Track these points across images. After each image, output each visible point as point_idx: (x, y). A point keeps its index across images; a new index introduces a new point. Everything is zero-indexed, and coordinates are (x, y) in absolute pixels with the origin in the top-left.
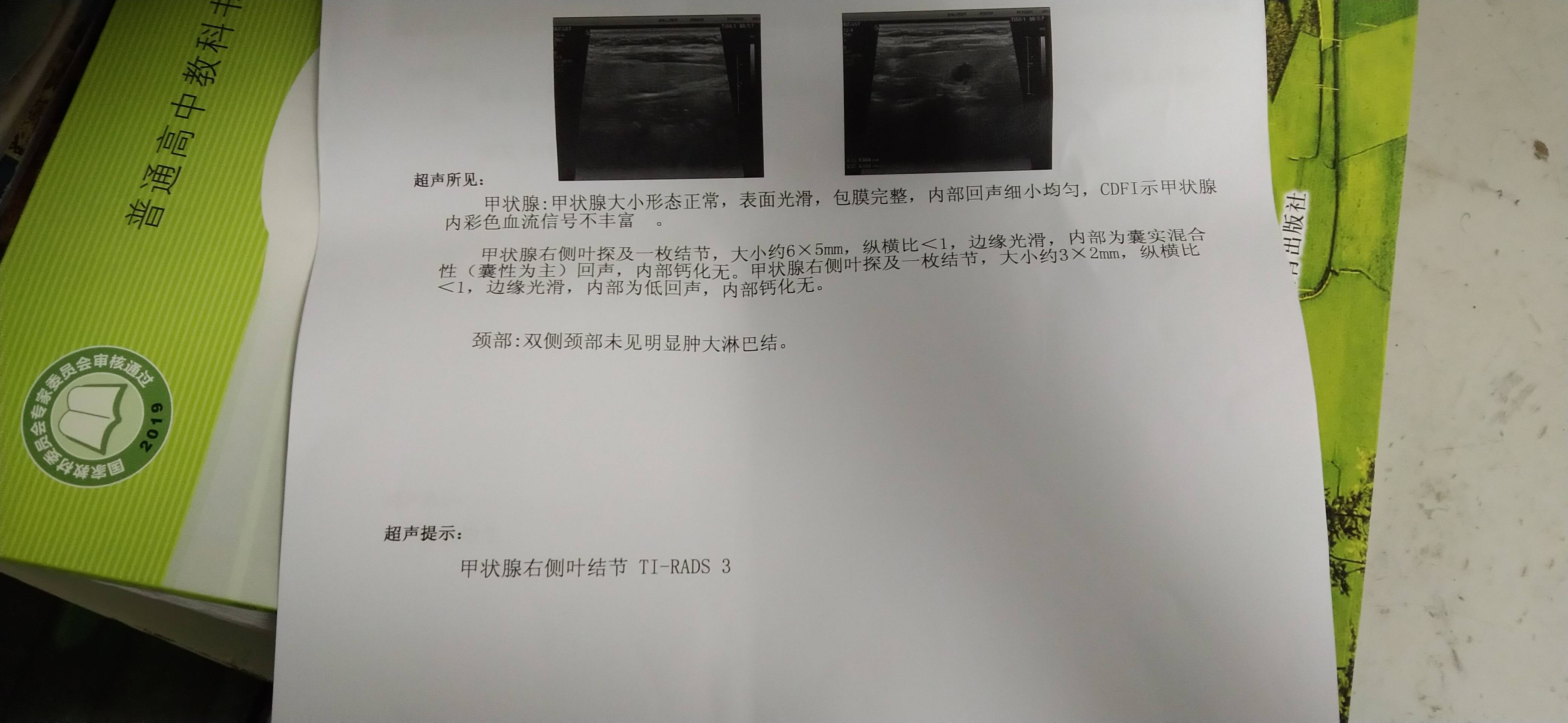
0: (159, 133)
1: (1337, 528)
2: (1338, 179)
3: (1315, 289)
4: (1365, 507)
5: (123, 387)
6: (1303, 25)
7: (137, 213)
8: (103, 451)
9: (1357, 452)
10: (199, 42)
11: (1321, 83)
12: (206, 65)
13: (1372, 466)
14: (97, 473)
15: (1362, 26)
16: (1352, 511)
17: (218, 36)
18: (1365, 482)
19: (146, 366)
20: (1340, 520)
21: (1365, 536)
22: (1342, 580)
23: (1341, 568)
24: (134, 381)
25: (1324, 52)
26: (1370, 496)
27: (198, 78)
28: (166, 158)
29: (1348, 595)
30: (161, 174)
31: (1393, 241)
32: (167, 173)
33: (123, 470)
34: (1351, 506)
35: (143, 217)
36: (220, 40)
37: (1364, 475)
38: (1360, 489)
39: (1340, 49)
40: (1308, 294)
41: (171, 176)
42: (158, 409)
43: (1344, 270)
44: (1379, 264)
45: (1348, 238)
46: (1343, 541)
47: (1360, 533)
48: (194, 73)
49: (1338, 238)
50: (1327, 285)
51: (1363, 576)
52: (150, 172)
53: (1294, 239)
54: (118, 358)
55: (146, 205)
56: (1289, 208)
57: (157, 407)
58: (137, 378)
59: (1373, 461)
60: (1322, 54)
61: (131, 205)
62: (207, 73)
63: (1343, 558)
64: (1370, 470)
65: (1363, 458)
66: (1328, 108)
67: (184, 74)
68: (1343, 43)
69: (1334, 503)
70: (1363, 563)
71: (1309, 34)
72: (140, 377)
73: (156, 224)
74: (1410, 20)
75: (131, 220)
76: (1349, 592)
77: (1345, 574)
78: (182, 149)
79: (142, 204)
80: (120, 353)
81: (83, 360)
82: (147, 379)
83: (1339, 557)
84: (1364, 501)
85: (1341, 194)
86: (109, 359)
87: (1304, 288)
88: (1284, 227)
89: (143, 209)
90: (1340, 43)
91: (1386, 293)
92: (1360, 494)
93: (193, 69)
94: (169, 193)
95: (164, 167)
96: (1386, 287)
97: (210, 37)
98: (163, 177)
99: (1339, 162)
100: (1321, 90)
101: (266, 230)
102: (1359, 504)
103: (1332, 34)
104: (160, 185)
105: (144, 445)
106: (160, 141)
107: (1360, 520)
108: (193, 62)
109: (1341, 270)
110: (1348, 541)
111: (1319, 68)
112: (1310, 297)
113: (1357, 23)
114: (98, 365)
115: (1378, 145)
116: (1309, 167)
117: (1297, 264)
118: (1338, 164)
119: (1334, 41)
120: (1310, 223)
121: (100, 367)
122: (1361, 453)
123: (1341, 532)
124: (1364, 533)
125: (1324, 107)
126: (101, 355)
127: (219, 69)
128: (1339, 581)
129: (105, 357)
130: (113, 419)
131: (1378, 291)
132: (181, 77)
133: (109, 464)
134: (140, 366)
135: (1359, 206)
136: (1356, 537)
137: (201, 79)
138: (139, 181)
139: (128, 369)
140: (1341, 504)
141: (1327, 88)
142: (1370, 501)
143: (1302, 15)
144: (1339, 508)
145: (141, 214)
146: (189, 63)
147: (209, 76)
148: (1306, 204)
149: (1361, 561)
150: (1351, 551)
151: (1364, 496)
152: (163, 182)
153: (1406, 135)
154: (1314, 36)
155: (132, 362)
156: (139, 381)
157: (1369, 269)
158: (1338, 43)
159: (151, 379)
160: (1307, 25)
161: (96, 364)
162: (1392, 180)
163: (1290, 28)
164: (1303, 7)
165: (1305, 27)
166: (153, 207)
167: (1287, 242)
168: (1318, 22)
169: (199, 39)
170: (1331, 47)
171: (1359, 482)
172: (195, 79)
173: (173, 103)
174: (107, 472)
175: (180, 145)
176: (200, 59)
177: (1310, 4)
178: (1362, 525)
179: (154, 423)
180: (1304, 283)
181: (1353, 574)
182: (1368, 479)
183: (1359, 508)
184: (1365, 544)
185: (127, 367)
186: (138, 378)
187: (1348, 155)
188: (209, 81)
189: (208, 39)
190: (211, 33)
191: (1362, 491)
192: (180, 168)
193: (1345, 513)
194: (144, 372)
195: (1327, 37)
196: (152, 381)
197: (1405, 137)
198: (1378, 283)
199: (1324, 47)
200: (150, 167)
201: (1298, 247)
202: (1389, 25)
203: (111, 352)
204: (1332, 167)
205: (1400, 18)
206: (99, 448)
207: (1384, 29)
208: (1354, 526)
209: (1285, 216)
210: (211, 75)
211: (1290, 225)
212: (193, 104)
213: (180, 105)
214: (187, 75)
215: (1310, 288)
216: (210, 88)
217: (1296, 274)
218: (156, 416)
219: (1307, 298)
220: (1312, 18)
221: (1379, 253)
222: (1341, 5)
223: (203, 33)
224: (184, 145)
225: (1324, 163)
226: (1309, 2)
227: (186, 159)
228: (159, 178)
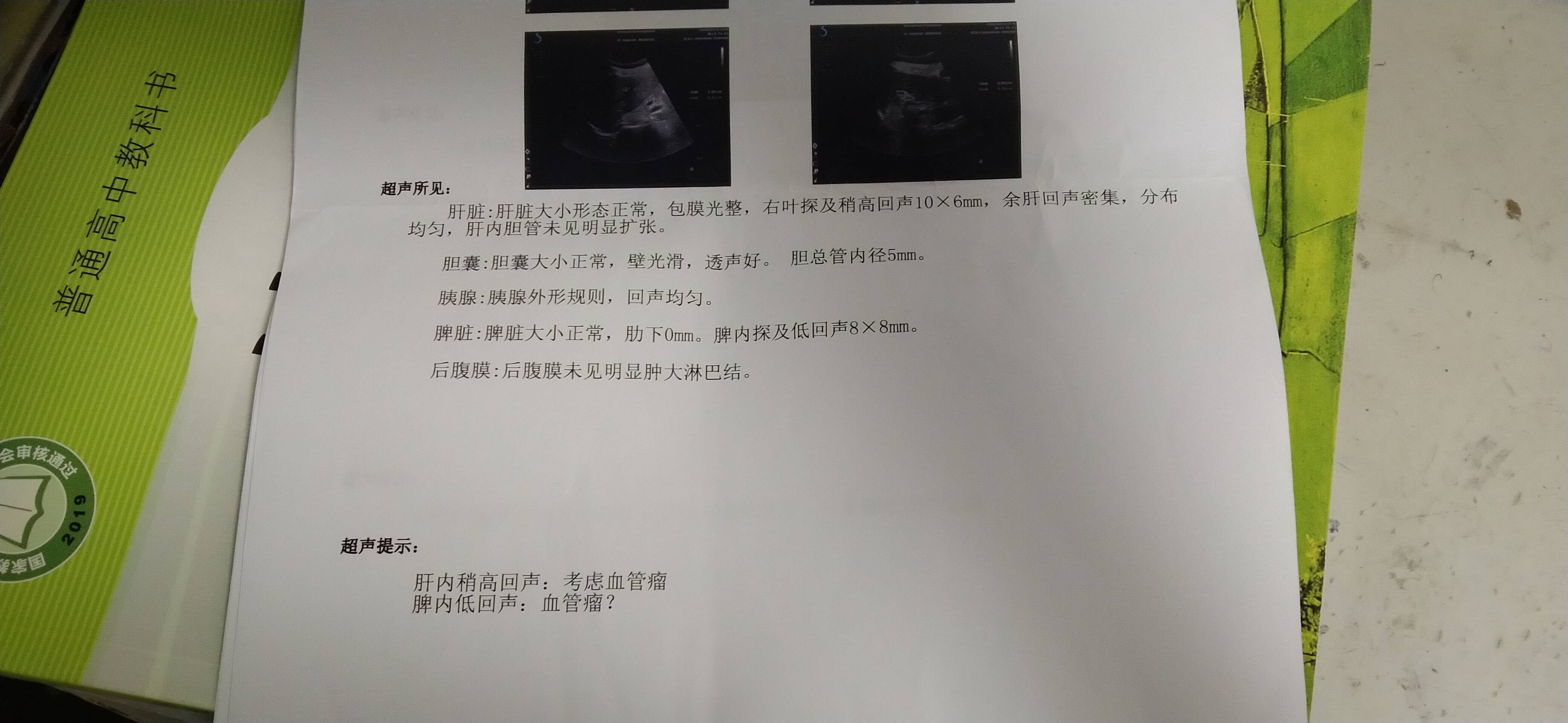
0: (89, 218)
2: (1286, 257)
4: (1315, 597)
5: (46, 479)
6: (1250, 101)
7: (64, 299)
8: (23, 545)
9: (1307, 540)
10: (132, 124)
11: (1268, 160)
12: (139, 148)
13: (1323, 554)
14: (17, 567)
15: (1311, 100)
17: (152, 117)
18: (1314, 570)
19: (70, 457)
21: (1316, 627)
24: (57, 472)
25: (1270, 128)
26: (1321, 586)
27: (130, 160)
28: (96, 243)
30: (90, 260)
31: (1343, 321)
32: (96, 258)
33: (44, 564)
35: (70, 304)
36: (153, 122)
37: (1314, 563)
38: (1310, 578)
39: (1287, 125)
41: (100, 261)
42: (81, 500)
43: (1292, 351)
44: (1328, 344)
45: (1296, 318)
47: (1310, 623)
48: (127, 156)
49: (1286, 317)
51: (1314, 669)
52: (79, 257)
54: (42, 449)
55: (74, 291)
57: (79, 499)
58: (60, 469)
59: (1323, 549)
60: (1269, 130)
61: (59, 292)
62: (139, 155)
64: (1322, 557)
65: (1312, 546)
66: (1276, 184)
67: (116, 157)
68: (1291, 118)
70: (1313, 655)
71: (1255, 109)
72: (64, 468)
73: (84, 311)
74: (1359, 94)
75: (58, 307)
78: (112, 233)
79: (70, 290)
80: (44, 444)
81: (6, 452)
82: (71, 470)
84: (1314, 591)
85: (1289, 273)
86: (33, 451)
89: (71, 295)
90: (1288, 119)
91: (1335, 375)
92: (1310, 583)
93: (125, 150)
94: (98, 279)
95: (93, 252)
96: (1336, 368)
97: (143, 119)
98: (91, 263)
99: (1286, 240)
100: (1268, 167)
101: (195, 315)
102: (1309, 593)
103: (1279, 109)
104: (89, 271)
105: (66, 539)
106: (90, 225)
107: (1309, 610)
108: (126, 145)
109: (1289, 351)
111: (1266, 144)
113: (1305, 98)
114: (21, 456)
115: (1327, 223)
118: (1286, 243)
119: (1281, 117)
121: (23, 458)
122: (1311, 541)
124: (1314, 624)
125: (1271, 184)
126: (25, 446)
127: (151, 151)
129: (28, 448)
130: (35, 512)
131: (1328, 373)
132: (113, 159)
133: (29, 558)
134: (64, 457)
135: (1307, 285)
136: (1306, 628)
137: (134, 162)
138: (68, 267)
139: (52, 460)
141: (1274, 165)
142: (1320, 590)
143: (1249, 91)
145: (69, 300)
146: (122, 145)
147: (141, 159)
149: (1311, 653)
151: (1314, 586)
152: (92, 268)
153: (1356, 212)
154: (1261, 111)
155: (55, 452)
156: (62, 472)
157: (1318, 350)
158: (1285, 118)
159: (75, 470)
160: (1253, 100)
161: (19, 456)
162: (1341, 259)
164: (1249, 82)
165: (1251, 103)
166: (81, 294)
168: (1265, 96)
169: (132, 121)
170: (1278, 123)
171: (1308, 570)
172: (127, 160)
173: (104, 187)
174: (28, 566)
175: (110, 230)
176: (133, 141)
177: (1257, 79)
178: (1312, 615)
179: (77, 516)
182: (1318, 567)
183: (1309, 598)
184: (1316, 635)
185: (51, 459)
186: (62, 470)
187: (1297, 233)
188: (141, 163)
189: (141, 121)
190: (145, 114)
191: (1312, 580)
192: (109, 253)
194: (68, 463)
195: (1274, 113)
196: (75, 472)
197: (1354, 214)
198: (1327, 364)
199: (1271, 122)
200: (79, 252)
202: (1339, 99)
203: (34, 443)
204: (1279, 245)
205: (1349, 93)
206: (20, 542)
207: (1332, 103)
208: (1304, 617)
210: (143, 157)
212: (124, 187)
213: (111, 188)
214: (120, 158)
216: (142, 170)
218: (79, 508)
220: (1258, 93)
221: (1328, 333)
222: (1288, 79)
223: (137, 115)
224: (114, 230)
225: (1271, 241)
226: (1255, 76)
227: (115, 243)
228: (88, 264)
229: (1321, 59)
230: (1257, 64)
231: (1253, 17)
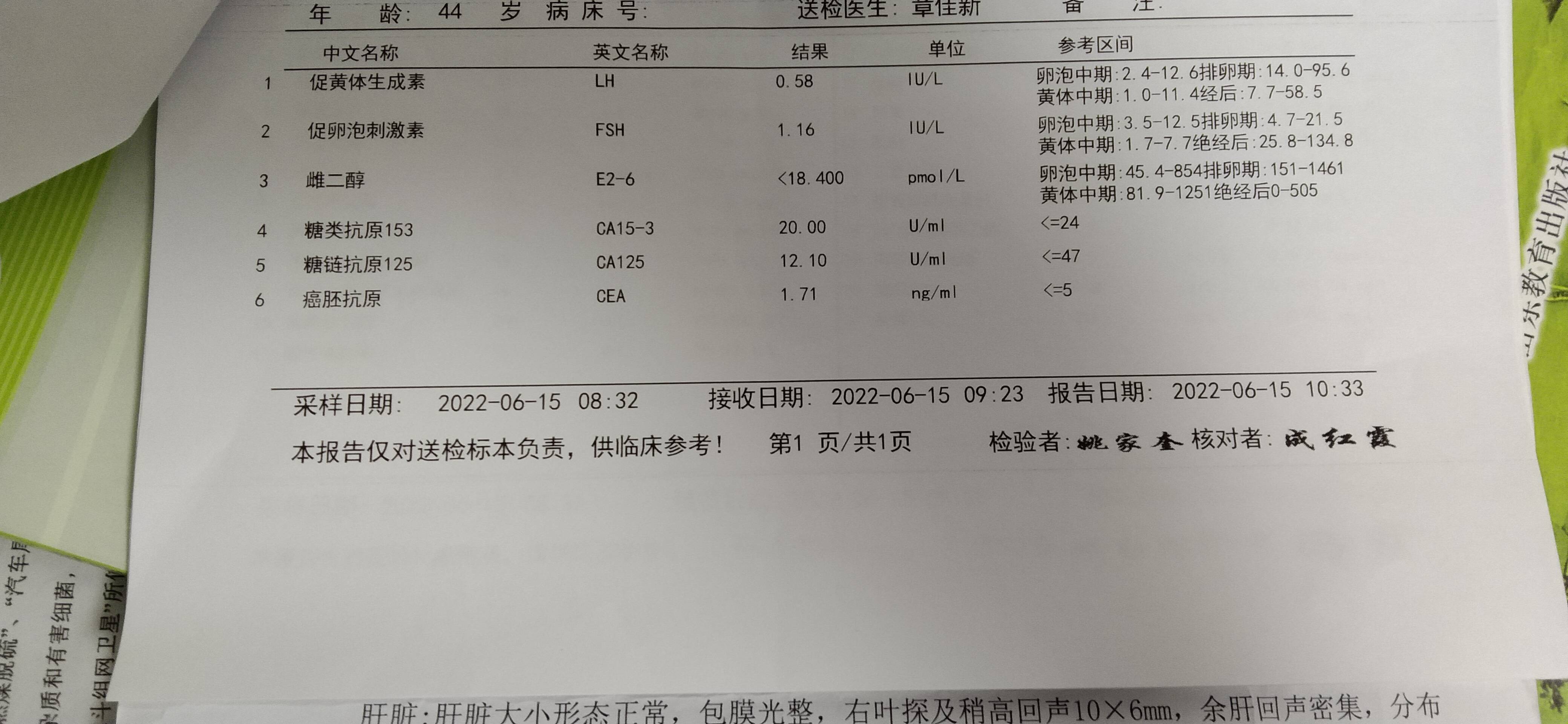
22: (1555, 691)
29: (1560, 711)
40: (1563, 293)
53: (1554, 215)
56: (1553, 171)
76: (1563, 708)
87: (1557, 284)
88: (1544, 196)
112: (1565, 298)
117: (1554, 250)
128: (1551, 691)
167: (1544, 218)
180: (1560, 277)
201: (1558, 226)
209: (1548, 181)
211: (1552, 195)
217: (1550, 263)
219: (1560, 298)
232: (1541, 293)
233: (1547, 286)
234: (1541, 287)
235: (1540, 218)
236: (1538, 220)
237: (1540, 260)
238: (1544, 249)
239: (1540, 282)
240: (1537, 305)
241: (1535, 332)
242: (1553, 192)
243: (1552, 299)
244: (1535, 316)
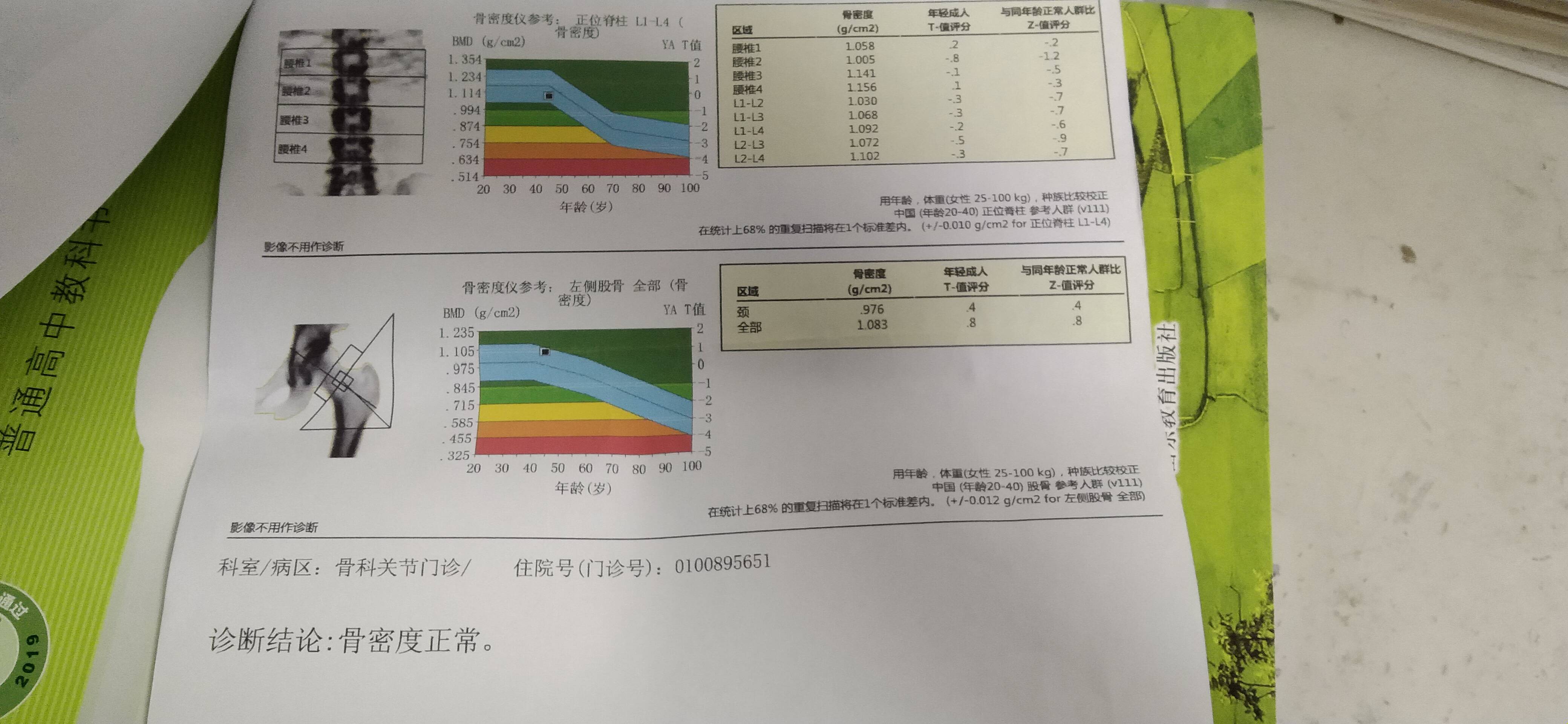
0: (28, 356)
1: (1243, 654)
2: (1205, 307)
3: (1194, 416)
4: (1268, 629)
6: (1155, 163)
7: (6, 439)
9: (1254, 575)
10: (67, 259)
11: (1178, 217)
12: (74, 282)
13: (1270, 587)
15: (1212, 159)
16: (1257, 634)
17: (86, 252)
18: (1265, 604)
19: (20, 597)
20: (1245, 645)
21: (1272, 659)
22: (1255, 706)
23: (1252, 694)
24: (7, 614)
25: (1177, 187)
26: (1272, 619)
27: (67, 296)
31: (1265, 363)
32: (37, 395)
34: (1254, 630)
35: (13, 442)
36: (89, 255)
37: (1264, 597)
38: (1261, 611)
39: (1193, 184)
40: (1188, 421)
41: (41, 398)
42: (34, 640)
43: (1220, 395)
44: (1254, 386)
45: (1220, 364)
46: (1251, 665)
47: (1266, 656)
48: (63, 291)
49: (1211, 364)
50: (1206, 411)
51: (1275, 700)
52: (19, 395)
53: (1168, 369)
55: (15, 428)
56: (1159, 340)
57: (32, 639)
58: (10, 610)
59: (1270, 582)
60: (1176, 190)
62: (76, 290)
63: (1253, 683)
64: (1269, 591)
65: (1260, 581)
66: (1187, 240)
67: (52, 293)
68: (1195, 177)
69: (1238, 627)
70: (1273, 686)
71: (1160, 171)
72: (14, 609)
73: (27, 448)
74: (1256, 150)
76: (1263, 717)
77: (1256, 699)
78: (52, 369)
79: (12, 429)
82: (22, 610)
83: (1249, 682)
84: (1266, 624)
85: (1209, 322)
87: (1183, 416)
89: (13, 434)
90: (1192, 177)
91: (1263, 414)
92: (1262, 616)
93: (61, 287)
94: (40, 415)
95: (33, 389)
96: (1263, 407)
97: (77, 254)
98: (33, 400)
99: (1203, 290)
100: (1179, 225)
101: (141, 445)
102: (1262, 626)
103: (1183, 169)
104: (30, 408)
105: (20, 681)
106: (29, 363)
107: (1264, 643)
108: (62, 280)
109: (1217, 395)
110: (1256, 665)
111: (1174, 203)
112: (1191, 424)
113: (1206, 157)
115: (1239, 272)
116: (1176, 299)
117: (1174, 393)
118: (1203, 293)
119: (1186, 177)
120: (1182, 352)
122: (1258, 575)
123: (1248, 657)
124: (1270, 656)
125: (1183, 239)
127: (88, 285)
128: (1251, 707)
131: (1256, 413)
132: (49, 296)
134: (14, 598)
135: (1227, 332)
136: (1263, 660)
137: (71, 297)
138: (9, 405)
140: (1244, 629)
141: (1184, 222)
142: (1272, 623)
143: (1153, 154)
144: (1243, 633)
145: (11, 439)
146: (57, 282)
147: (78, 294)
148: (1177, 334)
149: (1270, 685)
150: (1259, 675)
151: (1266, 619)
152: (33, 405)
153: (1266, 260)
154: (1166, 172)
155: (5, 593)
156: (13, 613)
157: (1244, 392)
158: (1190, 177)
159: (26, 610)
160: (1158, 163)
162: (1256, 304)
163: (1142, 166)
164: (1153, 146)
165: (1156, 166)
166: (24, 432)
167: (1162, 372)
168: (1169, 158)
169: (66, 257)
170: (1183, 182)
171: (1259, 605)
172: (64, 297)
175: (50, 366)
176: (68, 277)
177: (1159, 143)
178: (1267, 647)
179: (30, 657)
180: (1183, 411)
181: (1264, 698)
182: (1267, 601)
183: (1262, 631)
184: (1273, 667)
186: (12, 611)
187: (1212, 284)
188: (78, 298)
189: (75, 256)
190: (78, 250)
191: (1264, 613)
192: (51, 389)
193: (1250, 637)
194: (18, 604)
195: (1178, 173)
196: (26, 612)
197: (1264, 263)
198: (1254, 405)
199: (1177, 182)
200: (19, 391)
201: (1173, 376)
202: (1237, 156)
204: (1197, 296)
205: (1246, 149)
207: (1233, 160)
208: (1260, 650)
209: (1158, 347)
210: (80, 291)
211: (1163, 356)
212: (62, 323)
213: (49, 325)
214: (56, 294)
215: (1190, 416)
216: (79, 305)
217: (1175, 403)
218: (32, 648)
219: (1187, 425)
220: (1162, 155)
221: (1252, 376)
222: (1189, 142)
223: (71, 250)
224: (54, 365)
225: (1189, 293)
226: (1158, 141)
227: (56, 379)
228: (29, 402)
229: (1216, 120)
230: (1159, 130)
231: (1150, 86)
232: (1172, 425)
233: (1176, 418)
234: (1172, 420)
235: (1159, 373)
236: (1158, 375)
237: (1166, 402)
238: (1167, 394)
239: (1170, 417)
240: (1172, 433)
241: (1175, 452)
242: (1163, 354)
243: (1181, 427)
244: (1173, 441)
